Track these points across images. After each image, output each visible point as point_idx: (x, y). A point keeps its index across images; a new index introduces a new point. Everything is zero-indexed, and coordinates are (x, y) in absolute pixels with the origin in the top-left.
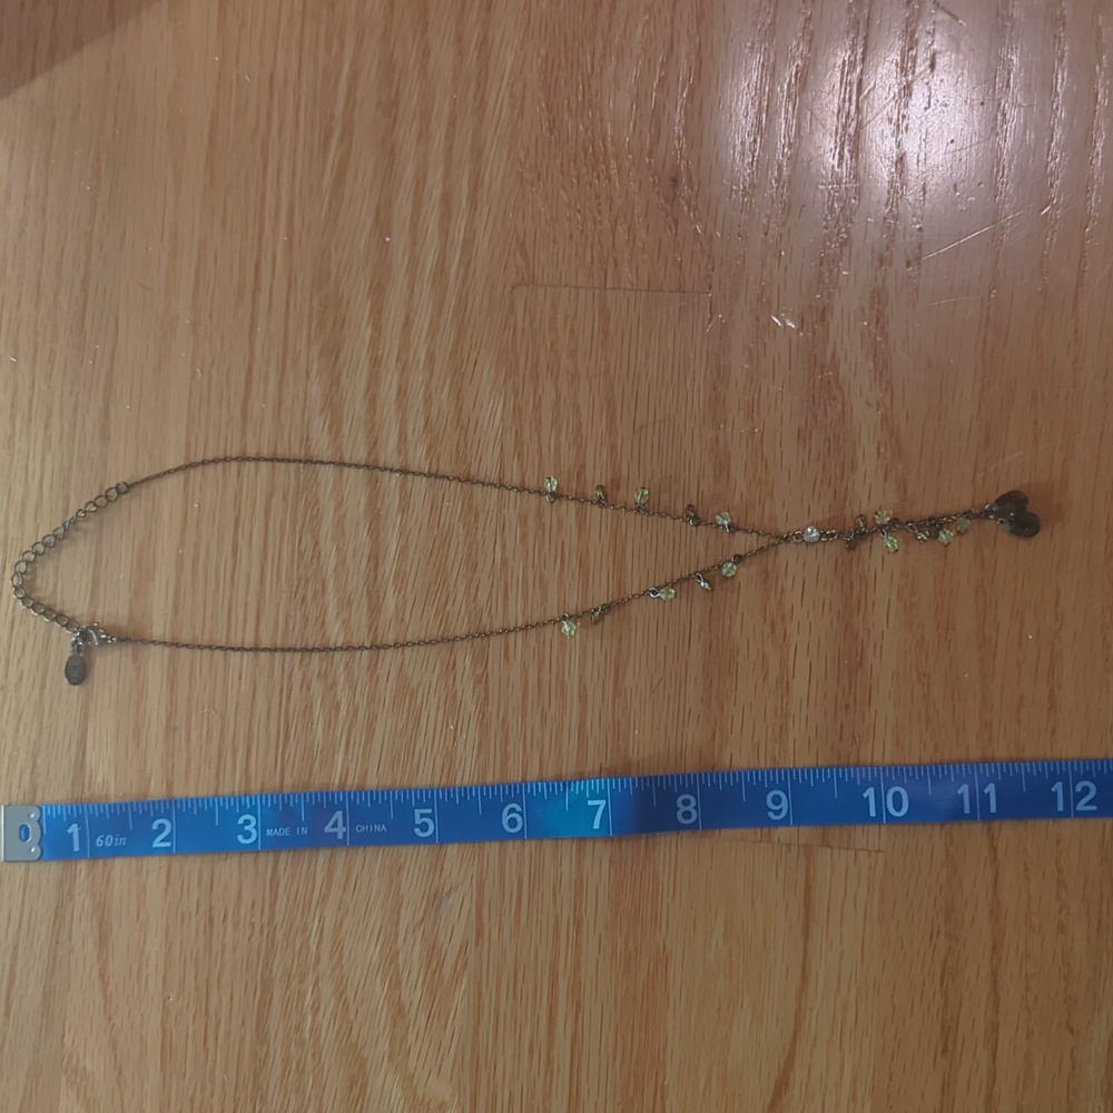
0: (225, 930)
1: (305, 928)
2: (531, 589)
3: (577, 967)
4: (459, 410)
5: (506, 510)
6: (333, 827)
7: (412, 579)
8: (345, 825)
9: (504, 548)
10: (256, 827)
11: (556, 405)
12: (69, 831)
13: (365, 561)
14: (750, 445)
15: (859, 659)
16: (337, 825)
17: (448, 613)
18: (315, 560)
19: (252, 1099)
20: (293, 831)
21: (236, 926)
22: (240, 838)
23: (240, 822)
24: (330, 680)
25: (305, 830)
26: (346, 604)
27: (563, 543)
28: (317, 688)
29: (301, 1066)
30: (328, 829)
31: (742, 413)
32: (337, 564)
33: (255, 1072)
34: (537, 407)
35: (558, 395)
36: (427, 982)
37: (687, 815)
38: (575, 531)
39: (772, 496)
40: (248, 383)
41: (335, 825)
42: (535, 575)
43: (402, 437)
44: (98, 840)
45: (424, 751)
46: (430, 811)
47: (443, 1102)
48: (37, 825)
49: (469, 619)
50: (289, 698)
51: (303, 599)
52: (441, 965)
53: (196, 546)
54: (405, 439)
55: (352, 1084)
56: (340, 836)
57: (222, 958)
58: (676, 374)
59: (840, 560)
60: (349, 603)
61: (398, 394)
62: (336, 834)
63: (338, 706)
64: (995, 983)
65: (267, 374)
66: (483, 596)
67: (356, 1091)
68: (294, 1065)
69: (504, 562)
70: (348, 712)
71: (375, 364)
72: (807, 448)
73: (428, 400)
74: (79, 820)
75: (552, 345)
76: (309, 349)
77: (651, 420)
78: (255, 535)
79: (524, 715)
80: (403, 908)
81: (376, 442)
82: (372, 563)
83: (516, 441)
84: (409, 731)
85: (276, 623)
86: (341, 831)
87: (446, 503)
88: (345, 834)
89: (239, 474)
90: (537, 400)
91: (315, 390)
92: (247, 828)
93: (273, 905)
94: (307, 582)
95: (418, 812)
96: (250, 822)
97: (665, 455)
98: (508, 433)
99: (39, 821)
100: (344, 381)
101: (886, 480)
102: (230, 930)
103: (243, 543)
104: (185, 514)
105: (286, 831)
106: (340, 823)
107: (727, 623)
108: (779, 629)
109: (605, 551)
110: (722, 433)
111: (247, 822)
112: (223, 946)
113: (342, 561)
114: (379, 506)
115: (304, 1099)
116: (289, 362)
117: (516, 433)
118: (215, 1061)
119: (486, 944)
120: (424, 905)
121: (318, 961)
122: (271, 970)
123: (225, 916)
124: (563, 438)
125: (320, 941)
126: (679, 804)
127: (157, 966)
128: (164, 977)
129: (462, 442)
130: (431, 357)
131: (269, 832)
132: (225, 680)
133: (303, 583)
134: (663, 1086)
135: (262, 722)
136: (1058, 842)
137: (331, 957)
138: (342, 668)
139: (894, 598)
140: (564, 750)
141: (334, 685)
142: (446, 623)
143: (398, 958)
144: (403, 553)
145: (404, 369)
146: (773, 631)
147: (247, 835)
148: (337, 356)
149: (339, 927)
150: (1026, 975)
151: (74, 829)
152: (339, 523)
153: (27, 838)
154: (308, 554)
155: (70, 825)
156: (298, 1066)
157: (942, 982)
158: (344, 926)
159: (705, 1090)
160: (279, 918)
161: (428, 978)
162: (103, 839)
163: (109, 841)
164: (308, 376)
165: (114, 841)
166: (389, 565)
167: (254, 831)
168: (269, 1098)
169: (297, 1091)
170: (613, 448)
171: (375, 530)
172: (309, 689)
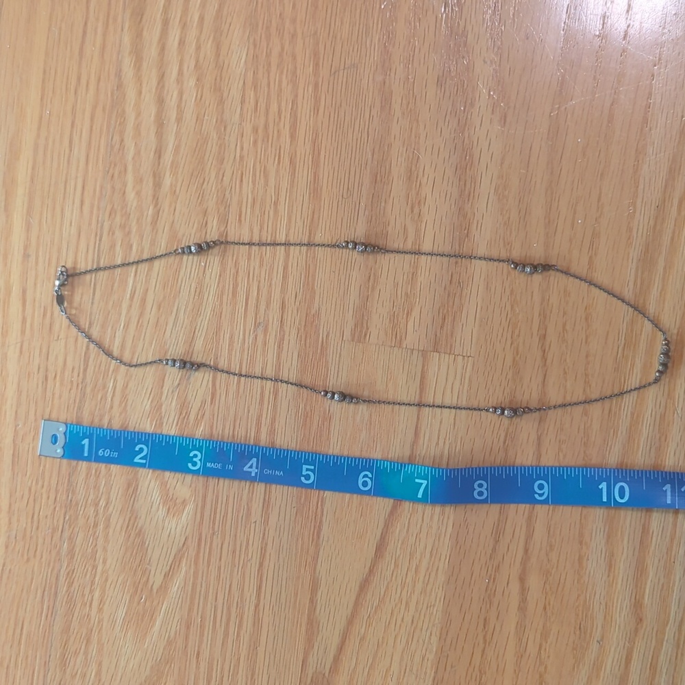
0: (55, 386)
1: (104, 387)
2: (258, 178)
3: (273, 420)
4: (218, 55)
5: (245, 123)
6: (249, 468)
7: (182, 166)
8: (257, 468)
9: (242, 149)
10: (200, 460)
11: (281, 55)
12: (83, 443)
13: (152, 154)
14: (406, 86)
15: (466, 232)
16: (252, 467)
17: (204, 190)
18: (121, 152)
19: (67, 491)
20: (223, 467)
21: (62, 384)
22: (190, 465)
23: (191, 455)
24: (127, 229)
25: (231, 467)
26: (139, 181)
27: (280, 147)
28: (119, 235)
29: (98, 473)
30: (246, 469)
31: (402, 65)
32: (135, 154)
33: (69, 474)
34: (268, 55)
35: (283, 49)
36: (179, 424)
37: (480, 494)
38: (288, 140)
39: (418, 121)
40: (85, 33)
41: (251, 467)
42: (261, 167)
43: (180, 72)
44: (100, 451)
45: (184, 279)
46: (313, 467)
47: (184, 500)
48: (63, 436)
49: (217, 195)
50: (100, 240)
51: (113, 176)
52: (188, 414)
53: (47, 139)
54: (182, 74)
55: (129, 486)
56: (253, 475)
57: (53, 401)
58: (360, 37)
59: (459, 166)
60: (141, 180)
61: (179, 44)
62: (251, 472)
63: (131, 247)
64: (539, 444)
65: (96, 28)
66: (226, 179)
67: (131, 490)
68: (94, 471)
69: (242, 158)
70: (137, 250)
71: (166, 23)
72: (443, 91)
73: (198, 48)
74: (90, 437)
75: (280, 15)
76: (124, 13)
77: (342, 67)
78: (84, 134)
79: (249, 259)
80: (167, 378)
81: (163, 75)
82: (157, 155)
83: (253, 78)
84: (176, 265)
85: (95, 190)
86: (254, 471)
87: (206, 117)
88: (256, 473)
89: (75, 93)
90: (268, 51)
91: (127, 39)
92: (194, 459)
93: (85, 370)
94: (115, 165)
95: (305, 467)
96: (198, 456)
97: (350, 91)
98: (249, 73)
99: (65, 434)
100: (145, 33)
101: (493, 113)
102: (58, 384)
103: (76, 138)
104: (41, 118)
105: (219, 466)
106: (255, 465)
107: (383, 204)
108: (416, 210)
109: (307, 153)
110: (388, 77)
111: (196, 456)
112: (53, 394)
113: (138, 153)
114: (163, 117)
115: (98, 493)
116: (111, 21)
117: (254, 72)
118: (45, 466)
119: (217, 402)
120: (179, 377)
121: (112, 407)
122: (82, 412)
123: (55, 377)
124: (284, 77)
125: (113, 395)
126: (476, 486)
127: (12, 405)
128: (16, 412)
129: (218, 78)
130: (202, 19)
131: (208, 465)
132: (61, 225)
133: (113, 166)
134: (323, 498)
135: (83, 255)
136: (587, 356)
137: (120, 405)
138: (134, 223)
139: (492, 191)
140: (273, 283)
141: (129, 233)
142: (202, 197)
143: (161, 409)
144: (177, 149)
145: (184, 26)
146: (412, 212)
147: (194, 464)
148: (142, 18)
149: (126, 387)
150: (560, 441)
151: (86, 442)
152: (137, 128)
153: (56, 442)
154: (117, 146)
155: (84, 439)
156: (96, 472)
157: (504, 443)
158: (129, 387)
159: (349, 503)
160: (88, 380)
161: (179, 422)
162: (104, 451)
163: (107, 453)
164: (122, 30)
165: (110, 454)
166: (168, 157)
167: (199, 462)
168: (77, 491)
169: (95, 487)
170: (316, 85)
171: (160, 134)
172: (113, 234)
